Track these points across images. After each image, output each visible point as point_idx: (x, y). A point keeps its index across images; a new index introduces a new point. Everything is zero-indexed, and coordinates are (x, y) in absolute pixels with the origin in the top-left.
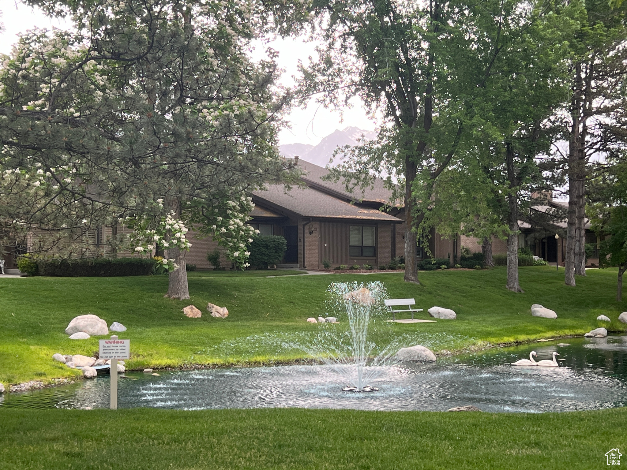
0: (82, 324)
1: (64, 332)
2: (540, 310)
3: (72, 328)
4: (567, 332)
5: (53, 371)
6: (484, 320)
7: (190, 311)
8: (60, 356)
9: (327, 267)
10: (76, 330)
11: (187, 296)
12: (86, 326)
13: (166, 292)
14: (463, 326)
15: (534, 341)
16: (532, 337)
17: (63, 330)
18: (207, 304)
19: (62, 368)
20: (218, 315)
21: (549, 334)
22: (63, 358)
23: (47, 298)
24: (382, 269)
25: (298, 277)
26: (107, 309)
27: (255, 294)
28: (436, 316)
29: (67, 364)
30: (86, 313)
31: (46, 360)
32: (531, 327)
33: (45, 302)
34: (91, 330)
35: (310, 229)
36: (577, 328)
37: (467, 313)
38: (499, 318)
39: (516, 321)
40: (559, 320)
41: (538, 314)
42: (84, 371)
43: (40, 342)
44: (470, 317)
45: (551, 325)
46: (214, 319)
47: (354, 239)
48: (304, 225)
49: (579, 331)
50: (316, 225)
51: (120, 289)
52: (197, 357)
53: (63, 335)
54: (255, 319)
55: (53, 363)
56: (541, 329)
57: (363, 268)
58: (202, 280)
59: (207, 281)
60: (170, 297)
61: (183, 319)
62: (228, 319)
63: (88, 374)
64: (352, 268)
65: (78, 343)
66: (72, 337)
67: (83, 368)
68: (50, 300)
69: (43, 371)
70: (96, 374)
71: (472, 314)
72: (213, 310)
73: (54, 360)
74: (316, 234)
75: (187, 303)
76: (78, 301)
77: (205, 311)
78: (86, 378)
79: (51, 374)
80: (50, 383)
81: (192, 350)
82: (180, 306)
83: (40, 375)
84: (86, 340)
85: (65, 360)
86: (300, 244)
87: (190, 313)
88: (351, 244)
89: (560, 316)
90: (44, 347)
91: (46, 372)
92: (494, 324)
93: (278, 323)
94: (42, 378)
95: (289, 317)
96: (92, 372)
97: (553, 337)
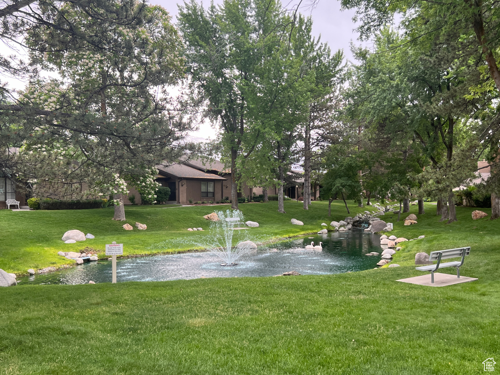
0: (71, 235)
1: (61, 240)
2: (295, 221)
3: (66, 238)
4: (310, 232)
5: (60, 261)
6: (272, 227)
7: (127, 227)
8: (62, 253)
9: (191, 203)
10: (68, 238)
11: (124, 219)
12: (73, 236)
13: (113, 217)
14: (263, 230)
15: (297, 236)
16: (296, 234)
17: (60, 238)
18: (135, 224)
19: (64, 259)
20: (141, 229)
21: (302, 233)
22: (63, 254)
23: (48, 221)
24: (218, 203)
25: (179, 208)
26: (83, 227)
27: (159, 217)
28: (249, 226)
29: (66, 257)
30: (71, 229)
31: (55, 255)
32: (294, 230)
33: (48, 224)
34: (76, 238)
35: (182, 184)
36: (314, 230)
37: (263, 223)
38: (278, 226)
39: (286, 227)
40: (305, 226)
41: (295, 223)
42: (76, 261)
43: (49, 245)
44: (265, 226)
45: (302, 229)
46: (140, 231)
47: (203, 189)
48: (179, 182)
49: (315, 231)
50: (185, 182)
51: (87, 216)
52: (136, 251)
53: (61, 241)
54: (161, 230)
55: (59, 257)
56: (298, 230)
57: (208, 203)
58: (130, 210)
59: (133, 211)
60: (115, 219)
61: (124, 231)
62: (147, 230)
63: (79, 263)
64: (203, 203)
65: (70, 245)
66: (66, 242)
67: (75, 259)
68: (51, 222)
69: (54, 262)
70: (83, 262)
71: (266, 224)
72: (139, 226)
73: (59, 255)
74: (185, 186)
75: (125, 223)
76: (66, 222)
77: (134, 226)
78: (78, 264)
79: (59, 263)
80: (59, 268)
81: (133, 247)
82: (121, 224)
83: (53, 263)
84: (74, 244)
85: (64, 255)
86: (177, 191)
87: (127, 228)
88: (202, 191)
89: (305, 224)
90: (52, 248)
91: (56, 262)
92: (277, 228)
93: (174, 232)
94: (55, 265)
95: (178, 228)
96: (81, 261)
97: (304, 234)
